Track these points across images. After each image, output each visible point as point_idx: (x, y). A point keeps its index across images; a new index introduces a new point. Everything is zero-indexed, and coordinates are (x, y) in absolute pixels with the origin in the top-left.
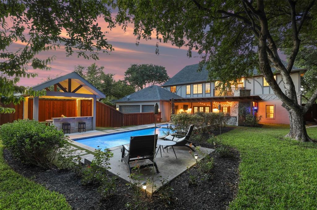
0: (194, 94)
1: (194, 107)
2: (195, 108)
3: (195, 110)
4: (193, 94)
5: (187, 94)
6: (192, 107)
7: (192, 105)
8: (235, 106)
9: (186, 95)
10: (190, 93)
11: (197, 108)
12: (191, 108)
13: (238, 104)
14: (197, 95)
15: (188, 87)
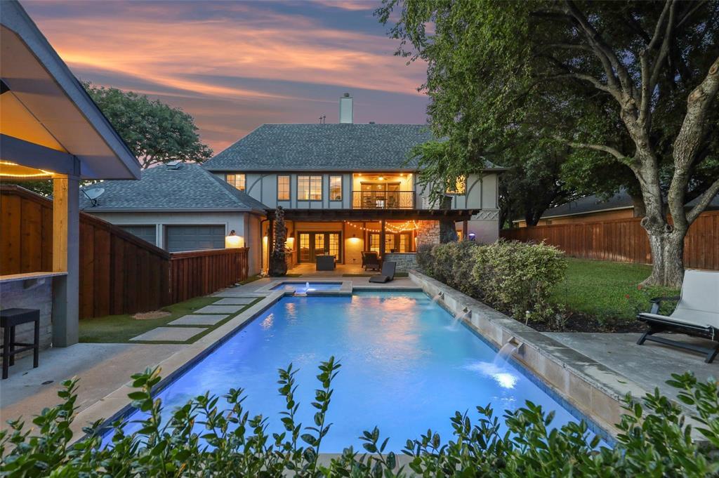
0: (300, 201)
1: (299, 233)
2: (302, 236)
3: (302, 242)
4: (298, 201)
5: (279, 198)
6: (296, 233)
7: (294, 228)
8: (431, 231)
9: (278, 200)
10: (288, 198)
11: (308, 236)
12: (292, 235)
13: (438, 226)
14: (308, 203)
15: (284, 180)
